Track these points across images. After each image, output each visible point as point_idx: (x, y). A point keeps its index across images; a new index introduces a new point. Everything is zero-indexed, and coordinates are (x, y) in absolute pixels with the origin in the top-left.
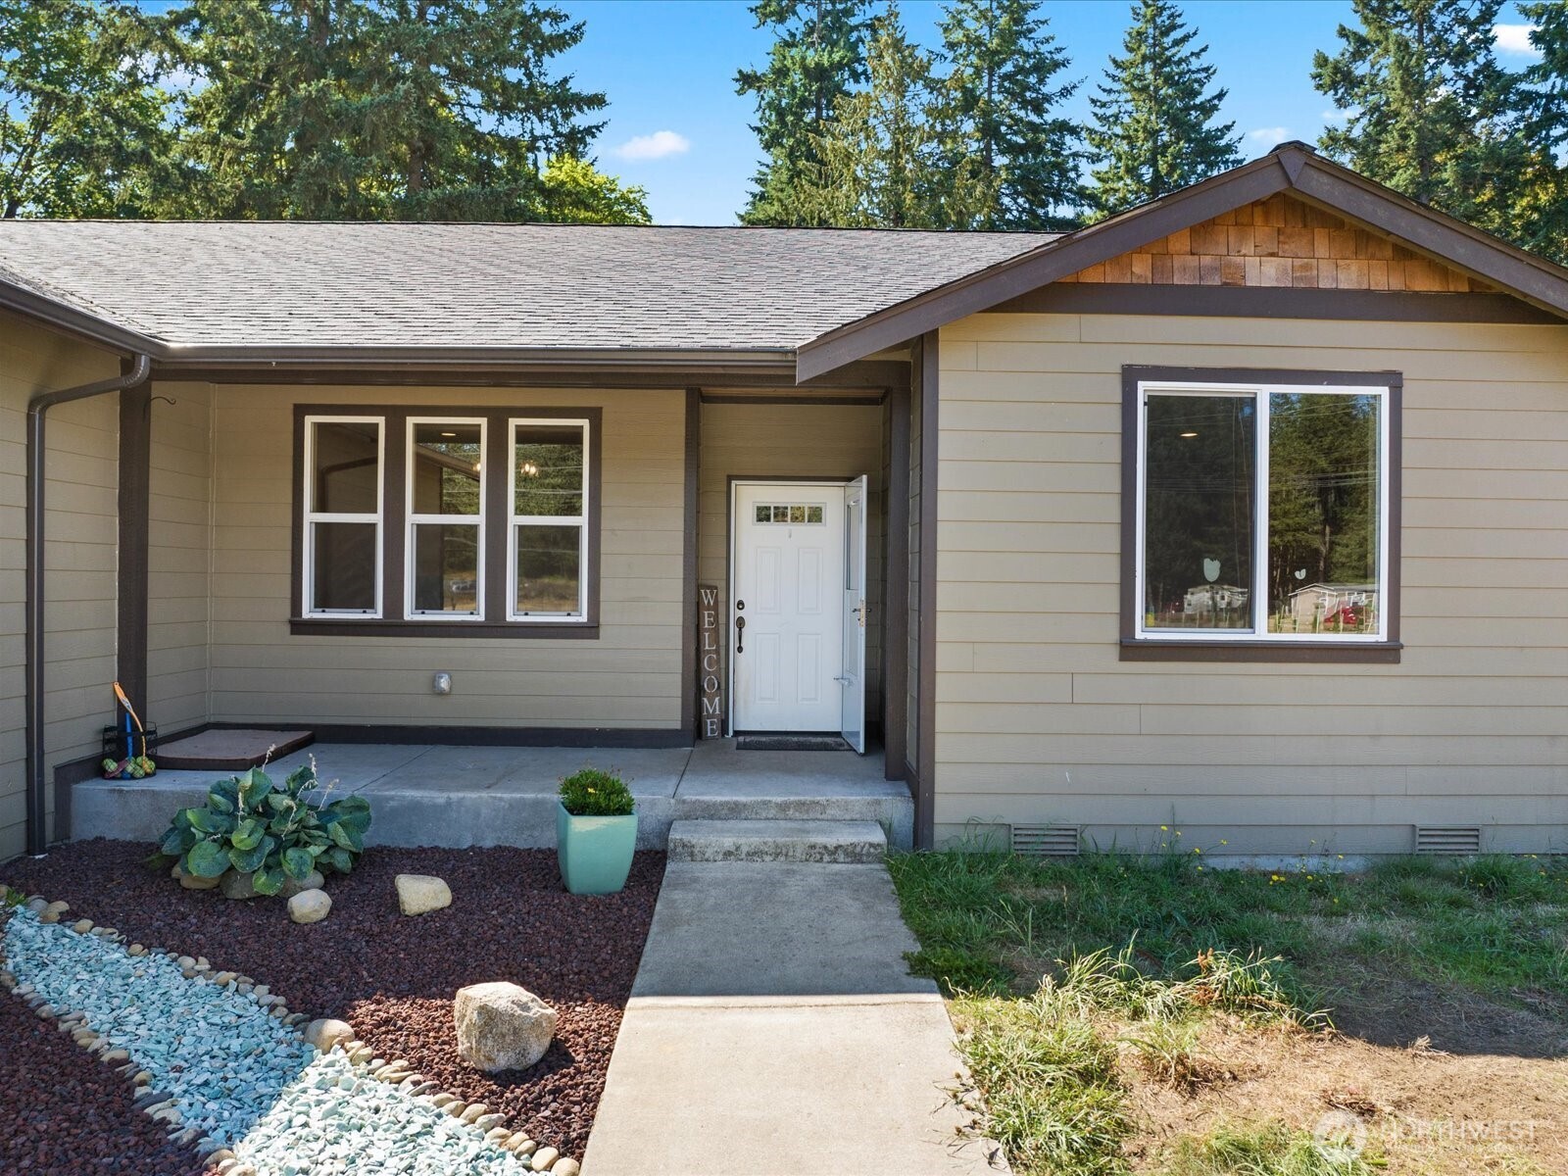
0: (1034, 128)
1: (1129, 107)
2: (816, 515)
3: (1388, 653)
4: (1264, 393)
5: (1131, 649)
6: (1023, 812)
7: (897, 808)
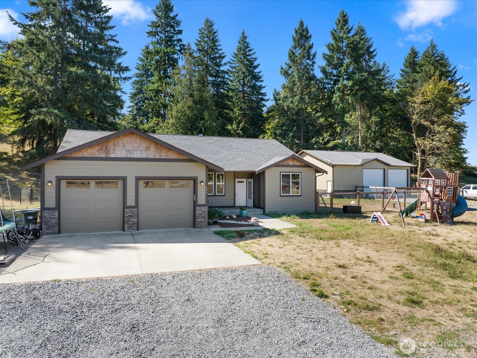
0: (218, 71)
1: (238, 65)
2: (243, 182)
3: (300, 196)
4: (291, 174)
5: (281, 196)
6: (273, 210)
7: (262, 210)
